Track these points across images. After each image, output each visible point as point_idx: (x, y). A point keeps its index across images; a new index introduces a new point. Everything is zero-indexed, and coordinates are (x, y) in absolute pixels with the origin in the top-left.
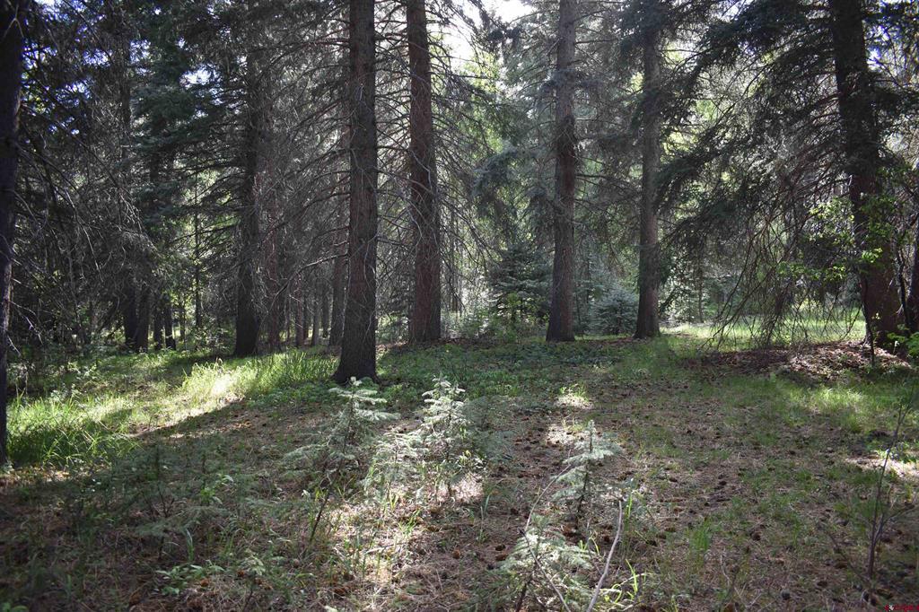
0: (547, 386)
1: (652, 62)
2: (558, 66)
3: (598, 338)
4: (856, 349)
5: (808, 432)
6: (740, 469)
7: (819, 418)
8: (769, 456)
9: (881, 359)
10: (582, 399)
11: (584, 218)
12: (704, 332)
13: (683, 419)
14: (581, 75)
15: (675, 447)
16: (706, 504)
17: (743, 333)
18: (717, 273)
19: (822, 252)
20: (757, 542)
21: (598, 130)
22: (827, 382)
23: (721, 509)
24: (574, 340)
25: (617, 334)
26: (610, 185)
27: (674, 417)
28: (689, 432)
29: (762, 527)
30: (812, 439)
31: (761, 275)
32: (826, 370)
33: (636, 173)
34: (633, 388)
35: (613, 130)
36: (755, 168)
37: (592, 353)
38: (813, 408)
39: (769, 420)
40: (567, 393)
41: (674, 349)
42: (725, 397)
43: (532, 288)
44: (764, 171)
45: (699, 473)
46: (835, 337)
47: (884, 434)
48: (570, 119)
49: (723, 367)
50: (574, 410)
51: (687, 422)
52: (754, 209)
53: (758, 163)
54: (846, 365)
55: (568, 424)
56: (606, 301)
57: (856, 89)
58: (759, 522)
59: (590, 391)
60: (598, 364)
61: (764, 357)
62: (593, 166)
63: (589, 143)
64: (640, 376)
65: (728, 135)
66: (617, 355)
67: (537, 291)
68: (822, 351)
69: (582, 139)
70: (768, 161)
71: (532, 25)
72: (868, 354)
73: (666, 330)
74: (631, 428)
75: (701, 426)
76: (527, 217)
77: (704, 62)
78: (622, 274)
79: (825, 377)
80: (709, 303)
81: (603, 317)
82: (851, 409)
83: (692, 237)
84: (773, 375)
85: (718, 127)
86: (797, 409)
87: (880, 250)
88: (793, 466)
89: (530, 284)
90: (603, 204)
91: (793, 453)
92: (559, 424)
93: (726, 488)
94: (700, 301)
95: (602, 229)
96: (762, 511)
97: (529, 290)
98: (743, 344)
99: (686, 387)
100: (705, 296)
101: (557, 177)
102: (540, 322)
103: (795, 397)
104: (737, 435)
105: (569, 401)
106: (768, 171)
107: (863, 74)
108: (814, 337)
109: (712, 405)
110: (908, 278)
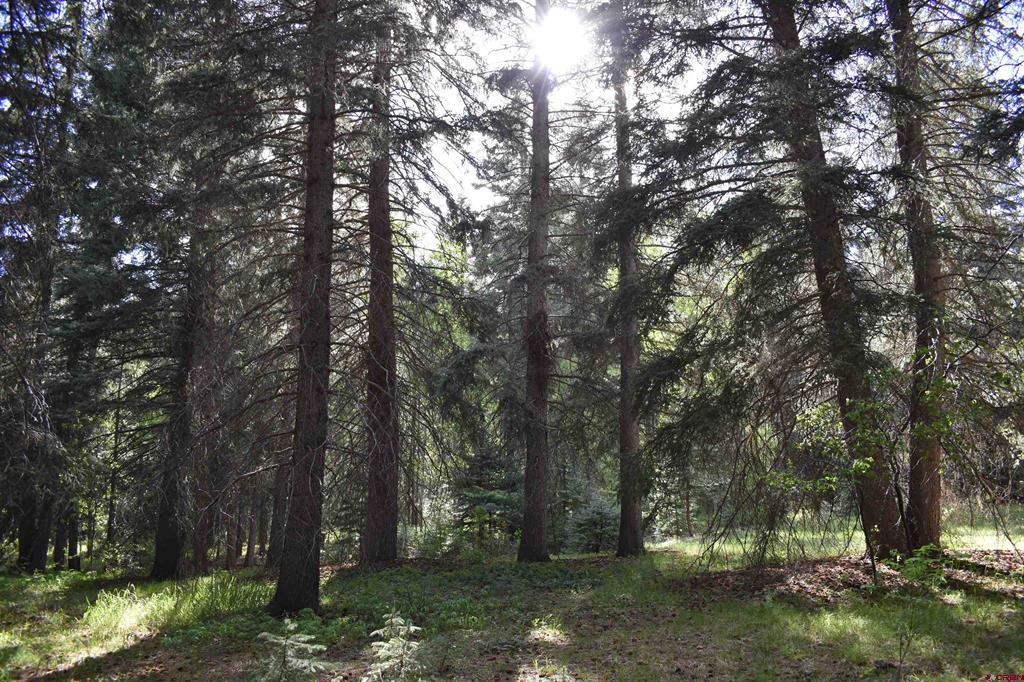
0: (517, 617)
1: (628, 257)
2: (530, 260)
3: (576, 557)
4: (857, 565)
5: (810, 665)
7: (820, 649)
9: (883, 576)
10: (558, 633)
11: (558, 422)
12: (692, 549)
13: (672, 655)
14: (553, 270)
17: (735, 548)
18: (705, 481)
19: (812, 462)
21: (572, 326)
22: (830, 606)
24: (549, 560)
25: (597, 551)
26: (586, 385)
27: (661, 652)
28: (678, 670)
31: (749, 485)
32: (826, 591)
33: (614, 372)
34: (615, 617)
35: (589, 327)
36: (738, 371)
37: (570, 576)
38: (814, 637)
39: (767, 653)
40: (540, 626)
41: (661, 569)
42: (717, 626)
43: (502, 499)
44: (747, 375)
46: (833, 552)
47: (891, 666)
48: (542, 316)
49: (714, 590)
50: (548, 646)
51: (676, 659)
52: (739, 415)
53: (740, 365)
54: (847, 584)
55: (540, 665)
56: (585, 514)
57: (836, 290)
59: (567, 622)
60: (576, 588)
61: (758, 576)
62: (568, 365)
63: (562, 341)
64: (623, 603)
65: (709, 335)
66: (597, 577)
67: (506, 503)
68: (821, 569)
69: (556, 337)
70: (752, 363)
71: (503, 214)
72: (870, 571)
73: (652, 546)
74: (613, 667)
75: (691, 663)
76: (497, 420)
77: (682, 261)
78: (602, 482)
79: (825, 599)
80: (698, 513)
81: (583, 531)
82: (855, 637)
83: (674, 445)
84: (768, 598)
85: (697, 327)
86: (795, 639)
87: (871, 459)
89: (499, 495)
90: (580, 407)
92: (531, 664)
94: (688, 512)
95: (578, 433)
97: (497, 502)
98: (735, 562)
99: (674, 615)
100: (693, 506)
101: (529, 377)
102: (511, 539)
103: (794, 625)
104: (731, 672)
105: (542, 635)
106: (752, 374)
107: (842, 274)
108: (812, 553)
109: (703, 636)
110: (905, 486)
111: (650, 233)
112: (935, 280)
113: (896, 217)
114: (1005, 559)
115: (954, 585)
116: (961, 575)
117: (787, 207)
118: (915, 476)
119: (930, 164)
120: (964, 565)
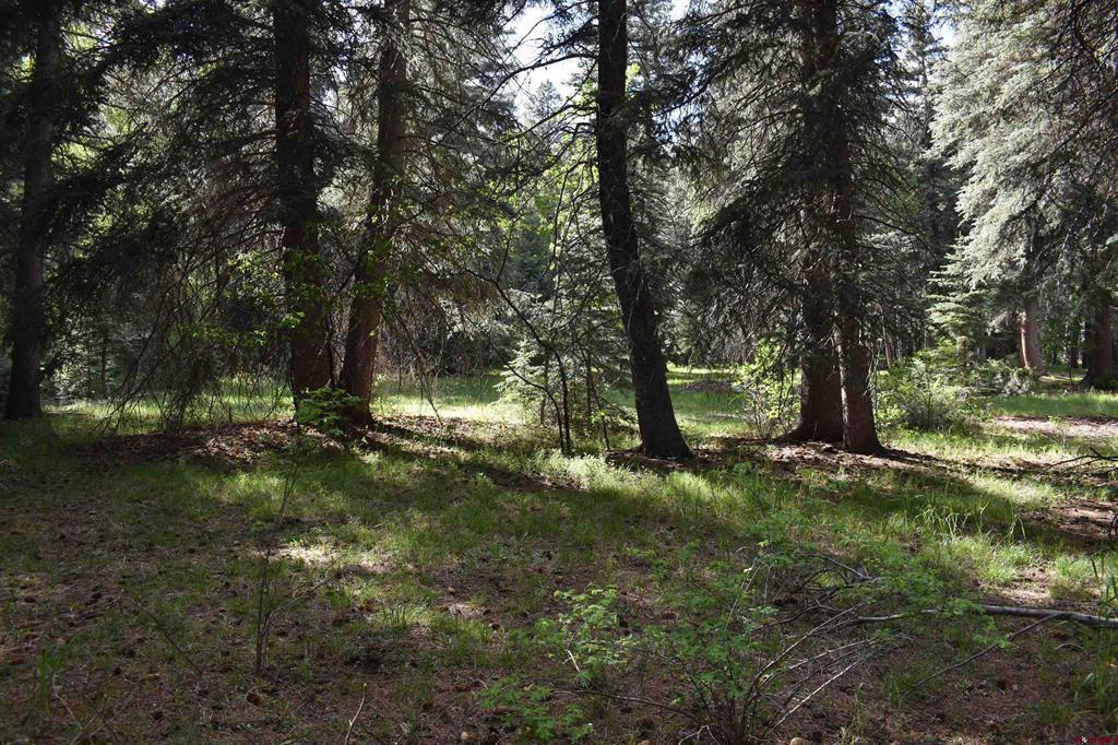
1: (48, 45)
4: (284, 428)
5: (215, 525)
6: (124, 577)
7: (227, 510)
8: (162, 558)
9: (309, 439)
12: (101, 411)
13: (56, 523)
15: (40, 559)
16: (72, 625)
17: (150, 411)
18: (127, 334)
19: (241, 314)
20: (131, 660)
22: (247, 467)
23: (91, 627)
27: (43, 520)
28: (63, 537)
29: (140, 641)
30: (219, 533)
31: (173, 339)
32: (247, 453)
33: (16, 189)
36: (168, 204)
38: (225, 498)
39: (170, 515)
41: (59, 433)
42: (117, 490)
44: (179, 209)
45: (66, 588)
46: (260, 416)
47: (298, 521)
49: (121, 454)
51: (61, 525)
53: (173, 197)
54: (268, 445)
57: (294, 129)
58: (137, 636)
61: (174, 441)
65: (138, 156)
68: (246, 432)
70: (186, 197)
73: (54, 408)
75: (80, 529)
77: (114, 57)
79: (243, 460)
80: (116, 373)
82: (267, 496)
83: (81, 283)
84: (181, 461)
85: (128, 145)
86: (205, 500)
87: (301, 314)
88: (189, 565)
91: (192, 551)
93: (100, 601)
96: (142, 623)
98: (152, 425)
99: (67, 481)
100: (110, 364)
103: (206, 486)
104: (126, 536)
106: (185, 208)
107: (302, 113)
108: (238, 417)
109: (99, 502)
110: (342, 350)
111: (77, 16)
112: (399, 138)
113: (368, 63)
114: (426, 424)
115: (373, 446)
116: (384, 437)
117: (253, 23)
118: (353, 339)
119: (412, 14)
120: (389, 429)
